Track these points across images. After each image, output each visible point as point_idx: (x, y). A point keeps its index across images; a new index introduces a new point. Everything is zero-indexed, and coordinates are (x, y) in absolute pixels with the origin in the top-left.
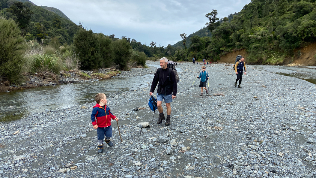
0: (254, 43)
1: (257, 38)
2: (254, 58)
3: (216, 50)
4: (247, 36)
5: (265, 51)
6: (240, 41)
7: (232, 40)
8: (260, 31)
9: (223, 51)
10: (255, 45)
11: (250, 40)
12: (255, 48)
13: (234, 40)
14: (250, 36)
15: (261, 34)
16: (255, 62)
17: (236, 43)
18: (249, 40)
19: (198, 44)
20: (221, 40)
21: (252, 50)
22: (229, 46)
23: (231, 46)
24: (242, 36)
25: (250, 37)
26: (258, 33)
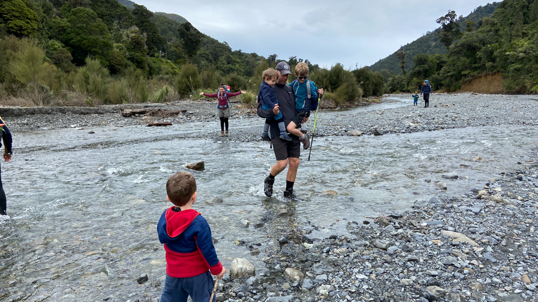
0: (513, 63)
1: (518, 56)
2: (513, 86)
3: (454, 74)
4: (503, 53)
5: (530, 74)
6: (493, 60)
7: (480, 59)
8: (522, 46)
9: (465, 75)
10: (515, 67)
11: (508, 59)
12: (516, 70)
13: (483, 59)
14: (508, 53)
15: (524, 50)
16: (515, 91)
17: (486, 64)
18: (506, 59)
19: (426, 66)
20: (463, 59)
21: (510, 74)
22: (475, 69)
23: (480, 68)
24: (495, 53)
25: (508, 55)
26: (520, 49)
